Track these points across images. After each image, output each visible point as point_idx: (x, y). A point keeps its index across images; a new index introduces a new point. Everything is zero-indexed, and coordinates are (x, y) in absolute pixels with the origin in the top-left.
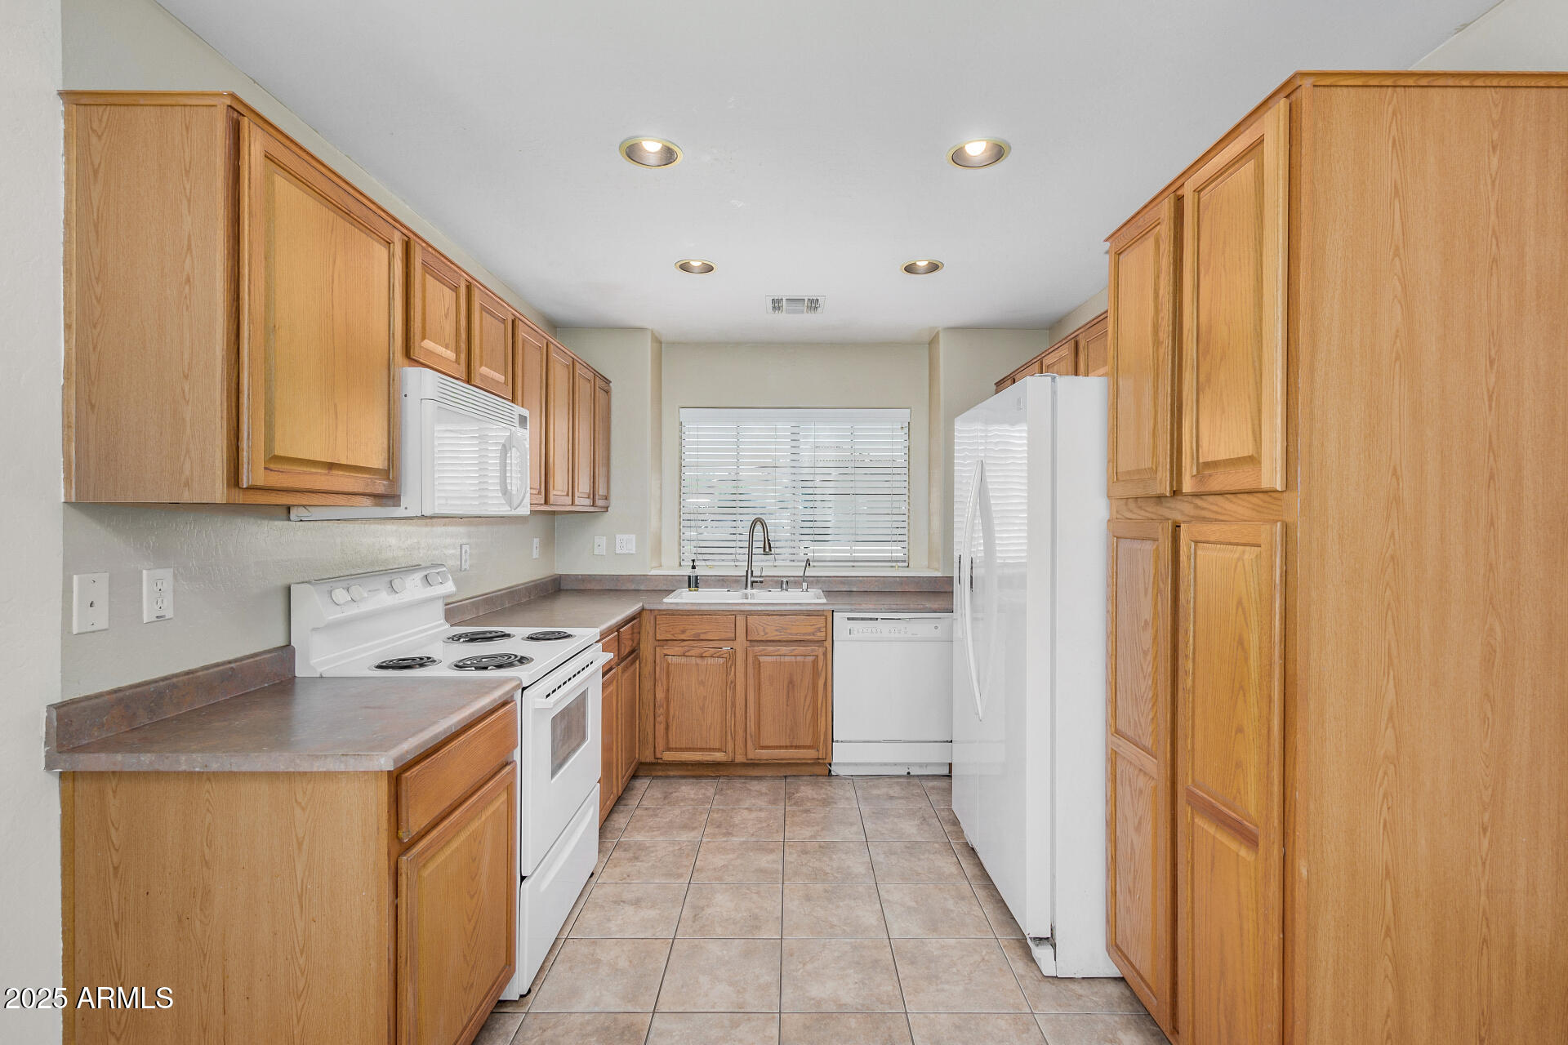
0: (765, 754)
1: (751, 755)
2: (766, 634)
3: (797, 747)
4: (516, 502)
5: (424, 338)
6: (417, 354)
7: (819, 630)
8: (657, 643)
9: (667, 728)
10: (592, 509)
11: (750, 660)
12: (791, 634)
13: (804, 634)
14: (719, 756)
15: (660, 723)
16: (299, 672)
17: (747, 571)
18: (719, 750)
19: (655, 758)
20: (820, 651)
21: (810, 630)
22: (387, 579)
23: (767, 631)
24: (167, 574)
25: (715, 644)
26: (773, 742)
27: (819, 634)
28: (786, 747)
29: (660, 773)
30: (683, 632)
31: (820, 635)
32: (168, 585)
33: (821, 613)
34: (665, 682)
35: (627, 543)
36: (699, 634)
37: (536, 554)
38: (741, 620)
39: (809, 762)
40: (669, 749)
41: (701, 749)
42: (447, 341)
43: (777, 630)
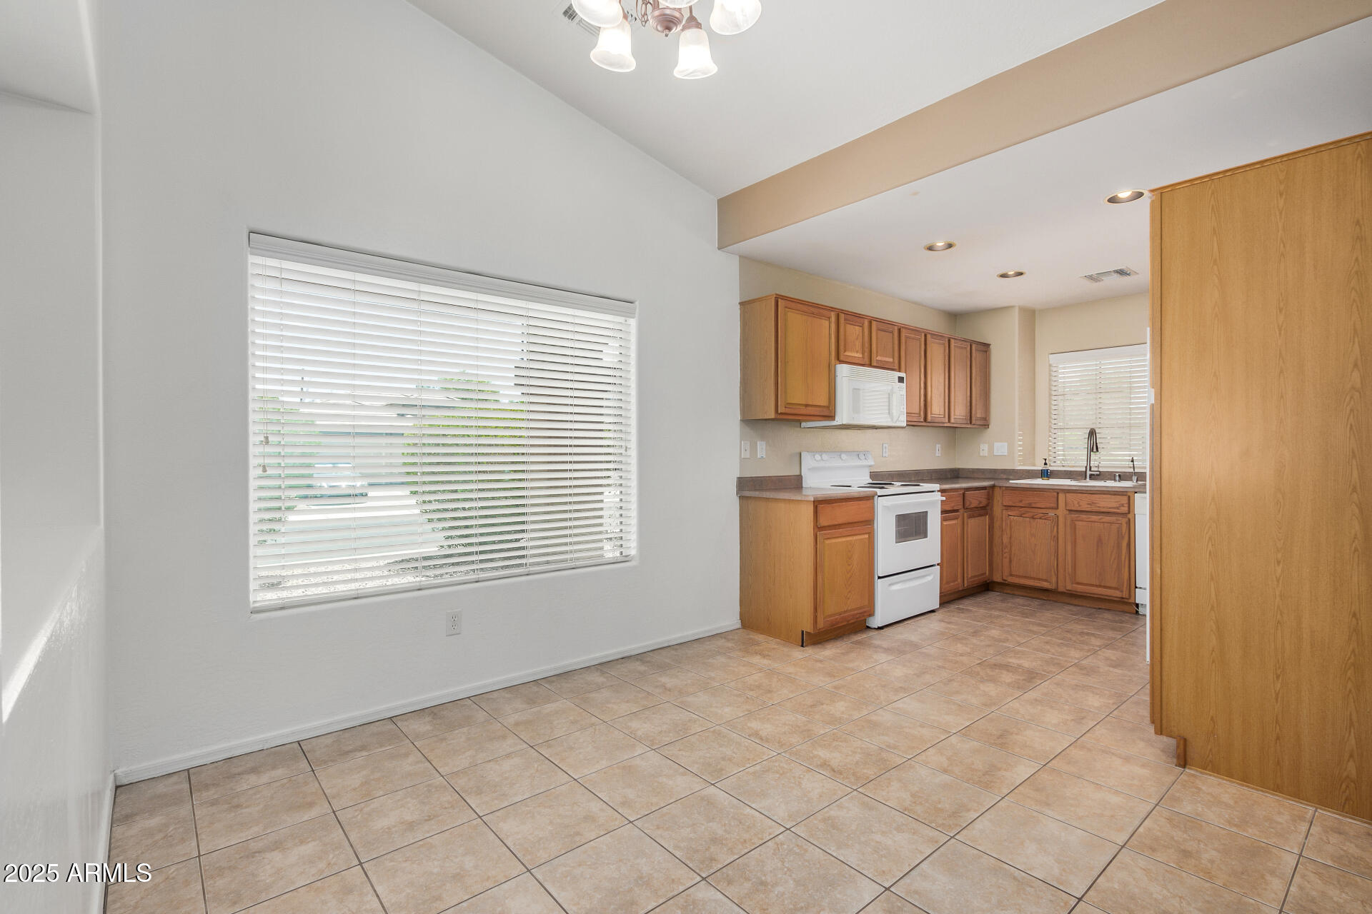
0: (1080, 588)
1: (1069, 588)
2: (1080, 506)
3: (1105, 587)
4: (895, 419)
5: (845, 351)
6: (842, 358)
7: (1123, 505)
8: (1004, 508)
9: (1010, 561)
10: (969, 426)
11: (1068, 523)
12: (1099, 507)
13: (1110, 508)
14: (1046, 585)
15: (1006, 558)
16: (804, 486)
17: (1086, 467)
18: (1046, 581)
19: (1003, 580)
20: (1124, 521)
21: (1115, 505)
22: (839, 454)
23: (1081, 504)
24: (764, 443)
25: (1044, 511)
26: (1085, 578)
27: (1122, 508)
28: (1096, 586)
29: (1009, 591)
30: (1021, 501)
31: (1125, 509)
32: (764, 447)
33: (1125, 493)
34: (1008, 532)
35: (1001, 448)
36: (1030, 504)
37: (938, 454)
38: (1061, 496)
39: (1115, 599)
40: (1011, 575)
41: (1034, 579)
42: (857, 349)
43: (1088, 504)
